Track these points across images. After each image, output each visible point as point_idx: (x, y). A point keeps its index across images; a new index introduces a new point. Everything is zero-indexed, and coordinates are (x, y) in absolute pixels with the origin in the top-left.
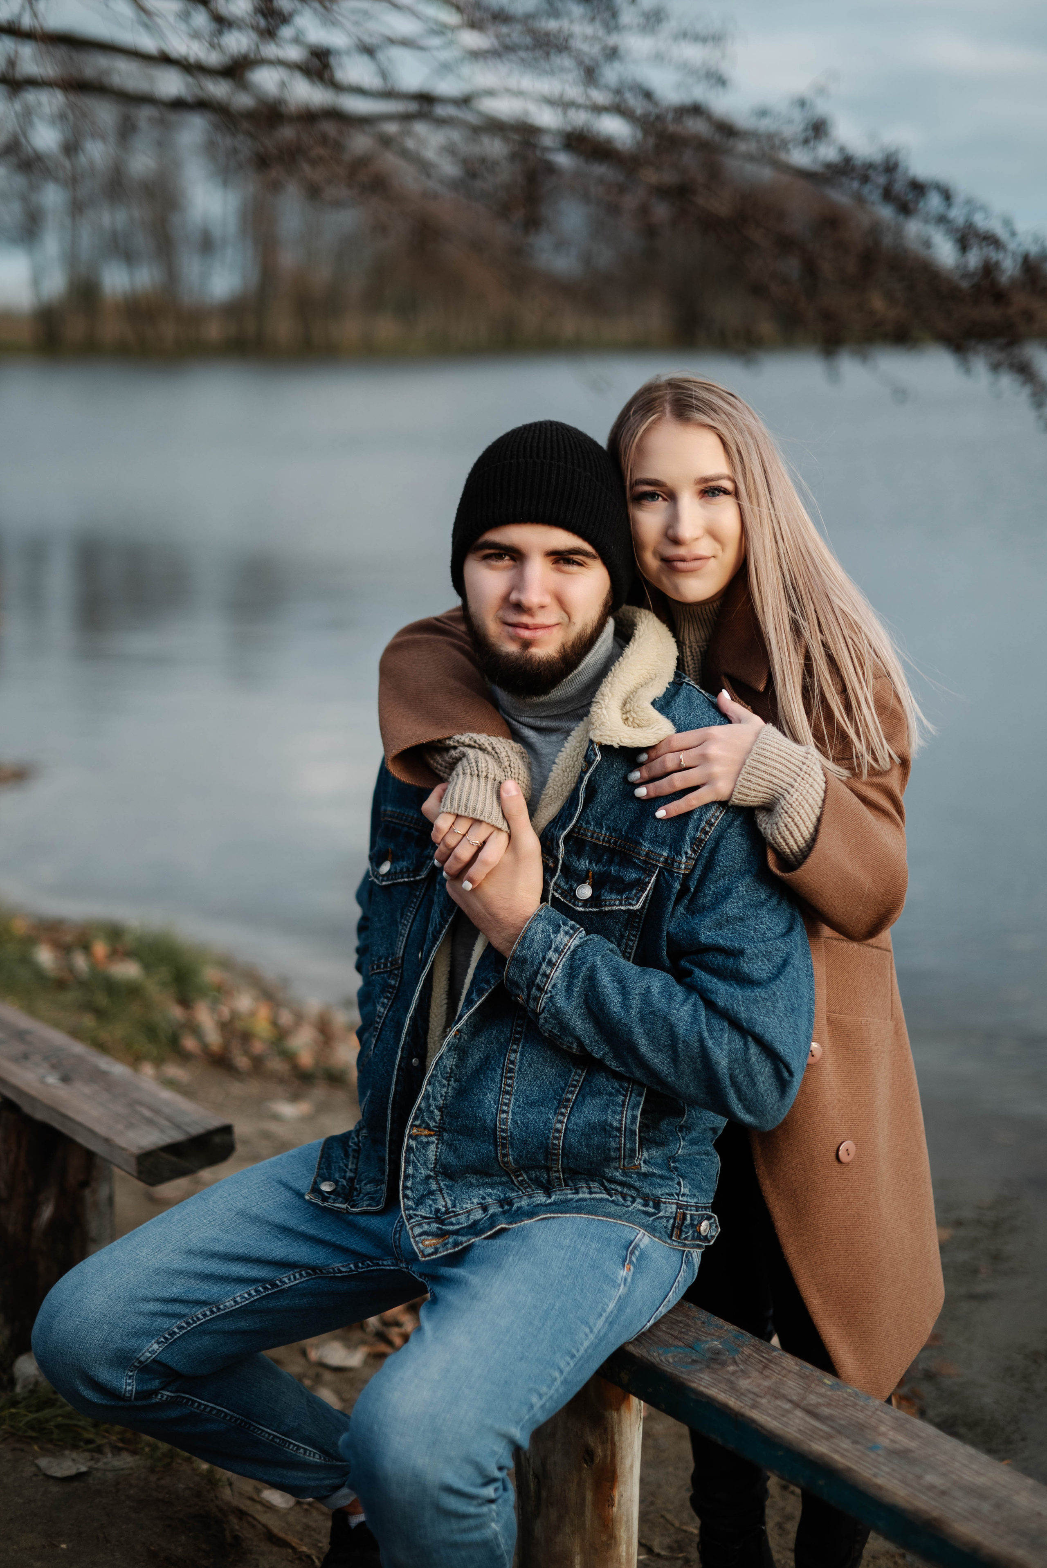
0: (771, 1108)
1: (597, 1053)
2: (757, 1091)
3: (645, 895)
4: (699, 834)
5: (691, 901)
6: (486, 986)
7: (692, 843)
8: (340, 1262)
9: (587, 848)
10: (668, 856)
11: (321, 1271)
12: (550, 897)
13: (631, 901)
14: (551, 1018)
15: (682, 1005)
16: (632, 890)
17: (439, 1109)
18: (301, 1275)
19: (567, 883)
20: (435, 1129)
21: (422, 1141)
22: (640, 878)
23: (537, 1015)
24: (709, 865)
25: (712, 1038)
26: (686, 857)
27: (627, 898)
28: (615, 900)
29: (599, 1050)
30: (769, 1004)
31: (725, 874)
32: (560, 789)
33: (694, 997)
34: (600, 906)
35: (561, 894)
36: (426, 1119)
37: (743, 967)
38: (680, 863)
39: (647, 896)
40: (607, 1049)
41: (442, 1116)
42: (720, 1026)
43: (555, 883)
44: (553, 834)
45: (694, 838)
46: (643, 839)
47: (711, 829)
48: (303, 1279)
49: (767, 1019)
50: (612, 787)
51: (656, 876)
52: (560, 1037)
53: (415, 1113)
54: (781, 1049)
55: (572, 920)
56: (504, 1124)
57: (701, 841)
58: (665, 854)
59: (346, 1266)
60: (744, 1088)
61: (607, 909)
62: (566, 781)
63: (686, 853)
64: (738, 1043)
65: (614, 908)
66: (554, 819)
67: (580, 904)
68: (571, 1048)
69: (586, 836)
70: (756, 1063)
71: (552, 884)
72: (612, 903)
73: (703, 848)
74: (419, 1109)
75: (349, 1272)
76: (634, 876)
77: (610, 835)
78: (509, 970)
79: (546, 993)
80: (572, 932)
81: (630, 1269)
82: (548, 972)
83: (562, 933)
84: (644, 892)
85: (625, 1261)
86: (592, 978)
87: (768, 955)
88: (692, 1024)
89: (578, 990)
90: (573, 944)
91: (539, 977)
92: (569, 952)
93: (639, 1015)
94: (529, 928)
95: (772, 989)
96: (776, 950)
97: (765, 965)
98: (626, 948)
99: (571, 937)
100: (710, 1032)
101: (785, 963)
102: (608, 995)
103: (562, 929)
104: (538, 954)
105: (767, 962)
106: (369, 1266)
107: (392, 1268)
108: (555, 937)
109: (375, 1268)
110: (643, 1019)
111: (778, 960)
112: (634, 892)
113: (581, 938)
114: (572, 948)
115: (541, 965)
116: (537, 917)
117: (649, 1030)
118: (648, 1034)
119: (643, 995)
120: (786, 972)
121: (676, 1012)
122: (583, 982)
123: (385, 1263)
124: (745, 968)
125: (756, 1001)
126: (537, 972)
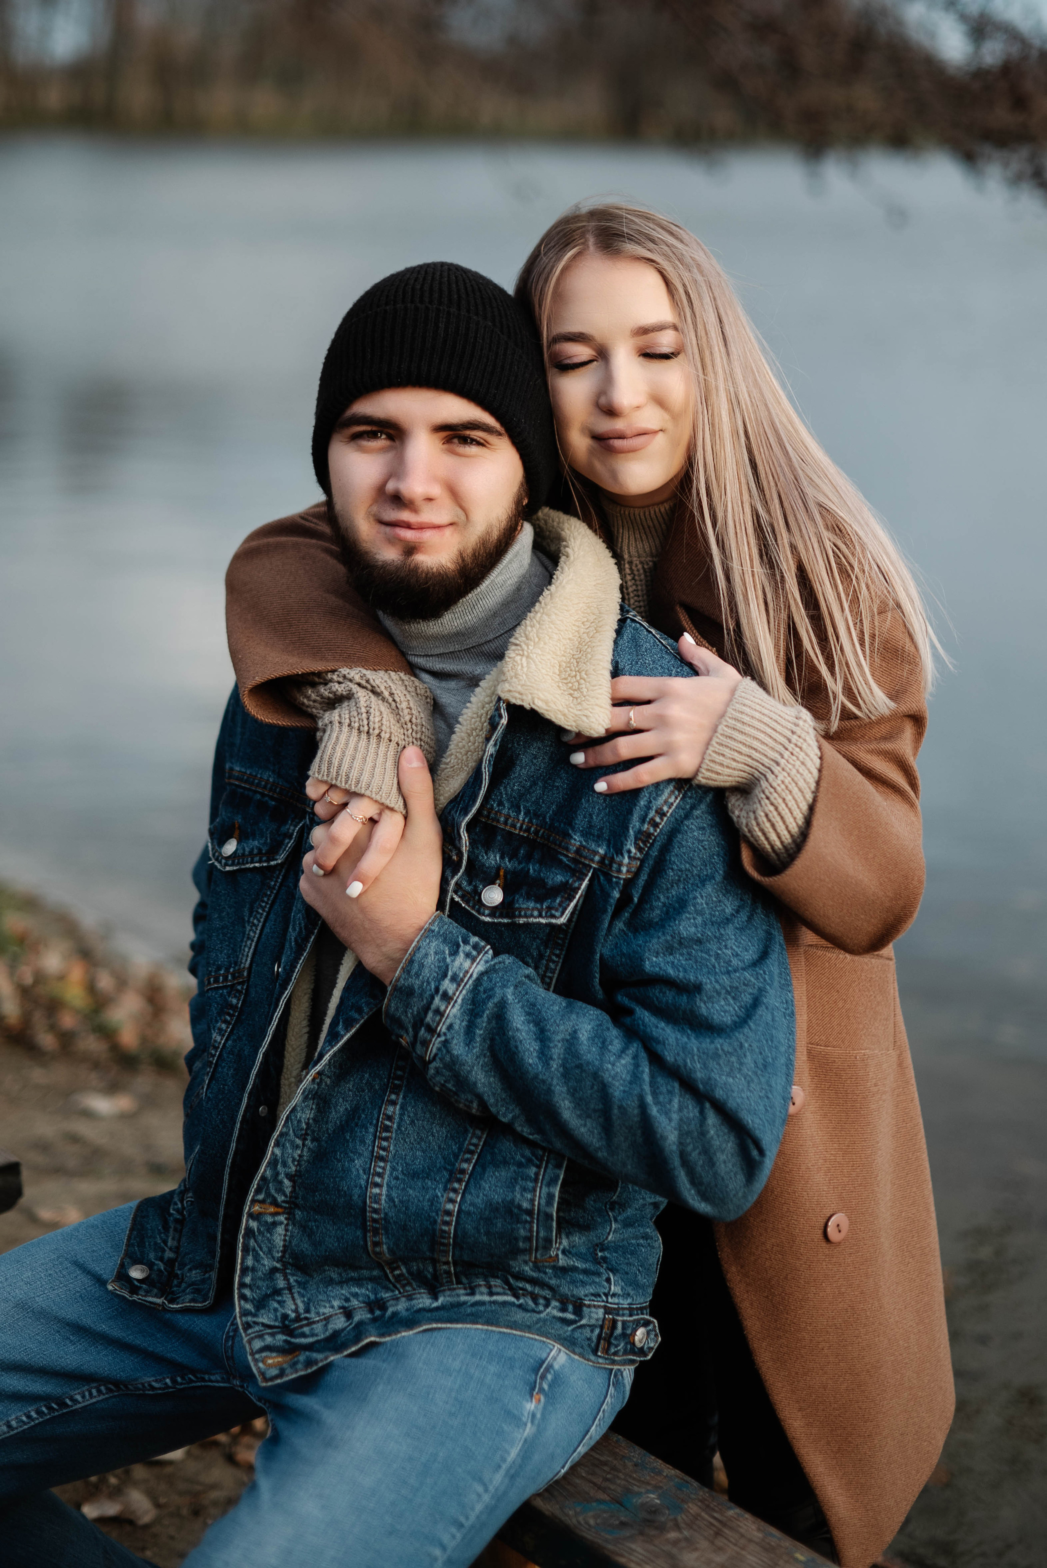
0: (734, 1195)
1: (504, 1115)
2: (715, 1174)
3: (572, 905)
4: (646, 826)
6: (356, 1016)
7: (637, 838)
8: (153, 1376)
9: (499, 838)
10: (606, 854)
11: (126, 1386)
12: (448, 900)
13: (553, 912)
14: (444, 1068)
15: (619, 1057)
16: (555, 897)
17: (289, 1177)
18: (99, 1392)
19: (470, 883)
20: (284, 1205)
21: (266, 1222)
23: (425, 1063)
24: (659, 868)
25: (657, 1103)
26: (629, 857)
27: (549, 908)
28: (533, 909)
29: (506, 1113)
30: (733, 1059)
31: (679, 881)
32: (464, 758)
33: (634, 1047)
34: (513, 916)
35: (462, 897)
36: (273, 1192)
37: (700, 1007)
38: (620, 864)
39: (576, 906)
40: (517, 1111)
41: (294, 1187)
42: (669, 1087)
43: (456, 884)
44: (454, 819)
46: (573, 830)
47: (662, 820)
48: (102, 1397)
49: (731, 1080)
50: (535, 758)
51: (590, 880)
52: (455, 1094)
53: (258, 1184)
54: (749, 1120)
55: (475, 934)
56: (376, 1202)
57: (649, 835)
58: (601, 851)
59: (161, 1381)
60: (699, 1169)
61: (522, 921)
63: (629, 852)
64: (692, 1111)
65: (531, 920)
66: (456, 797)
67: (487, 912)
69: (498, 821)
70: (715, 1137)
71: (452, 884)
72: (529, 913)
73: (652, 845)
74: (263, 1178)
75: (164, 1389)
76: (559, 878)
77: (530, 821)
78: (389, 1003)
79: (439, 1036)
80: (474, 953)
81: (540, 1400)
82: (442, 1008)
83: (462, 955)
84: (571, 901)
85: (533, 1389)
86: (500, 1017)
87: (733, 992)
88: (631, 1083)
89: (481, 1032)
90: (476, 971)
91: (430, 1015)
92: (470, 982)
93: (561, 1069)
94: (418, 948)
95: (737, 1039)
96: (744, 984)
97: (729, 1005)
98: (545, 972)
99: (473, 960)
100: (655, 1094)
101: (756, 1002)
102: (521, 1041)
103: (461, 949)
104: (429, 983)
105: (732, 1002)
106: (191, 1381)
107: (222, 1385)
108: (453, 961)
109: (199, 1384)
110: (566, 1075)
111: (747, 999)
112: (558, 901)
113: (487, 962)
114: (475, 976)
115: (433, 998)
116: (428, 933)
117: (575, 1090)
118: (573, 1095)
119: (567, 1041)
120: (757, 1016)
121: (610, 1066)
122: (489, 1021)
123: (213, 1378)
124: (703, 1008)
125: (716, 1056)
126: (427, 1008)
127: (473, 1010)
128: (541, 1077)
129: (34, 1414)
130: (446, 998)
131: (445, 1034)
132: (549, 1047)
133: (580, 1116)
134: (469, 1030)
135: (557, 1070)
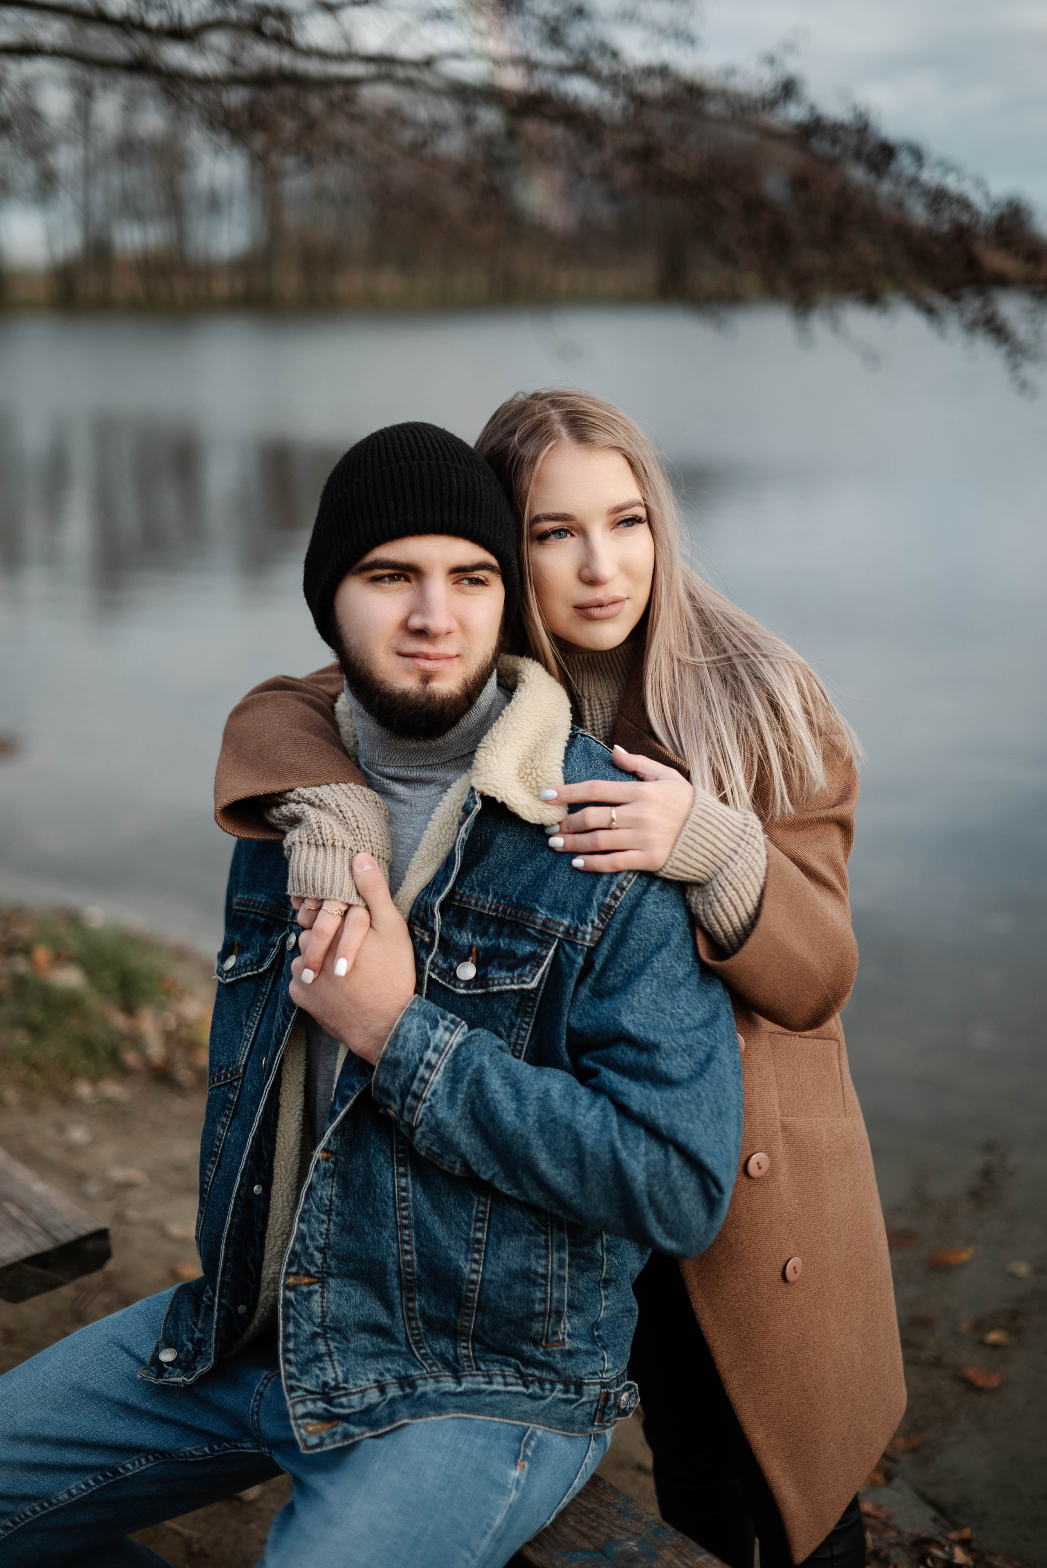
0: (697, 1232)
1: (485, 1173)
2: (680, 1212)
3: (541, 971)
4: (608, 898)
5: (598, 979)
6: (350, 1093)
7: (599, 910)
8: (193, 1445)
9: (471, 918)
10: (570, 925)
11: (170, 1455)
12: (426, 979)
13: (524, 978)
14: (430, 1131)
15: (589, 1109)
16: (525, 966)
17: (319, 1249)
18: (147, 1460)
19: (445, 961)
20: (317, 1275)
21: (302, 1292)
22: (536, 951)
23: (412, 1130)
24: (621, 939)
25: (626, 1148)
26: (593, 927)
27: (520, 976)
28: (505, 978)
29: (488, 1171)
30: (692, 1107)
31: (639, 949)
32: (435, 849)
33: (602, 1100)
34: (487, 986)
35: (439, 975)
36: (305, 1264)
37: (659, 1064)
38: (585, 933)
39: (543, 974)
40: (497, 1168)
41: (324, 1258)
42: (636, 1134)
43: (432, 962)
44: (426, 903)
45: (602, 905)
46: (540, 906)
47: (622, 893)
48: (150, 1465)
49: (691, 1126)
50: (501, 847)
51: (555, 950)
52: (440, 1156)
53: (289, 1258)
54: (709, 1161)
55: (451, 1012)
57: (610, 907)
58: (566, 922)
59: (200, 1449)
60: (665, 1208)
61: (495, 989)
62: (443, 839)
63: (593, 922)
64: (657, 1154)
65: (504, 988)
66: (427, 886)
67: (462, 985)
68: (452, 1168)
69: (470, 903)
70: (679, 1177)
71: (428, 962)
72: (502, 981)
73: (612, 916)
74: (294, 1252)
75: (203, 1456)
76: (528, 949)
77: (498, 902)
78: (379, 1077)
79: (424, 1102)
80: (452, 1027)
81: (524, 1467)
82: (427, 1076)
83: (441, 1028)
84: (539, 968)
85: (517, 1457)
86: (479, 1082)
87: (689, 1050)
88: (601, 1131)
89: (463, 1096)
90: (455, 1042)
91: (416, 1083)
92: (451, 1052)
93: (537, 1125)
94: (402, 1024)
95: (695, 1089)
96: (698, 1043)
97: (685, 1061)
98: (517, 1040)
99: (452, 1032)
100: (624, 1140)
101: (709, 1058)
102: (499, 1102)
103: (440, 1024)
104: (413, 1054)
105: (687, 1058)
106: (226, 1449)
107: (253, 1451)
108: (434, 1034)
109: (233, 1451)
110: (542, 1129)
111: (701, 1055)
112: (528, 968)
113: (464, 1034)
114: (454, 1046)
115: (417, 1067)
116: (410, 1012)
117: (550, 1142)
118: (549, 1148)
119: (541, 1099)
120: (711, 1069)
121: (581, 1118)
122: (469, 1087)
123: (245, 1445)
124: (663, 1065)
125: (677, 1104)
126: (412, 1077)
127: (454, 1077)
128: (519, 1132)
129: (91, 1482)
130: (430, 1066)
131: (430, 1100)
132: (525, 1105)
133: (556, 1167)
134: (452, 1095)
135: (533, 1125)
